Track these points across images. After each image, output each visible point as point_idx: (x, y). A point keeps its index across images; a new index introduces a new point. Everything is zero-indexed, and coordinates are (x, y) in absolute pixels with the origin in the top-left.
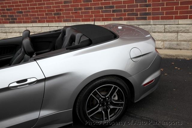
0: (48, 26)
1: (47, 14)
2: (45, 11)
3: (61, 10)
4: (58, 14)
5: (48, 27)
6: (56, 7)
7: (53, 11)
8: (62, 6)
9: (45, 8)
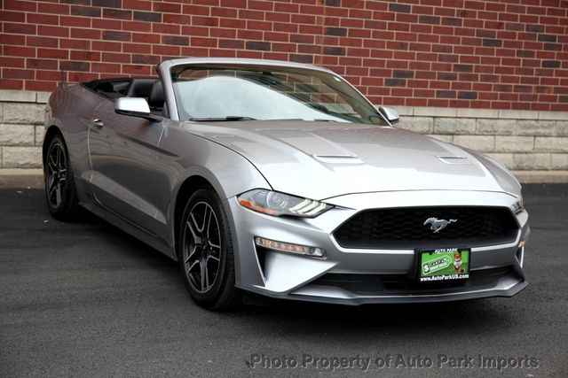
0: (36, 103)
1: (33, 63)
2: (30, 52)
3: (89, 56)
4: (77, 66)
5: (34, 106)
6: (75, 44)
7: (64, 55)
8: (96, 45)
9: (32, 41)
